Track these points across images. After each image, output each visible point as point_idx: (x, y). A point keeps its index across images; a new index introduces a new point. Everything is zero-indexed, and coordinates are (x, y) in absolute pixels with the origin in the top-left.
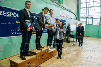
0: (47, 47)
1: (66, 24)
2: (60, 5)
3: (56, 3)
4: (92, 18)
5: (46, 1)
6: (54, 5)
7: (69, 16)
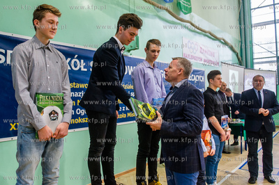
5: (132, 7)
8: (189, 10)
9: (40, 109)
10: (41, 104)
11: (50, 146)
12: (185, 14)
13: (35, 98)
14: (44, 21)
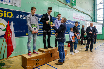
1: (80, 26)
3: (68, 5)
5: (58, 4)
6: (66, 7)
7: (83, 18)
8: (75, 5)
9: (32, 27)
10: (32, 26)
11: (35, 35)
12: (74, 6)
13: (31, 25)
14: (33, 10)
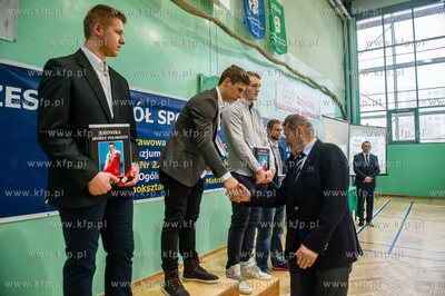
0: (228, 267)
2: (276, 56)
3: (257, 48)
4: (415, 111)
5: (213, 42)
6: (248, 57)
7: (312, 106)
12: (280, 54)
